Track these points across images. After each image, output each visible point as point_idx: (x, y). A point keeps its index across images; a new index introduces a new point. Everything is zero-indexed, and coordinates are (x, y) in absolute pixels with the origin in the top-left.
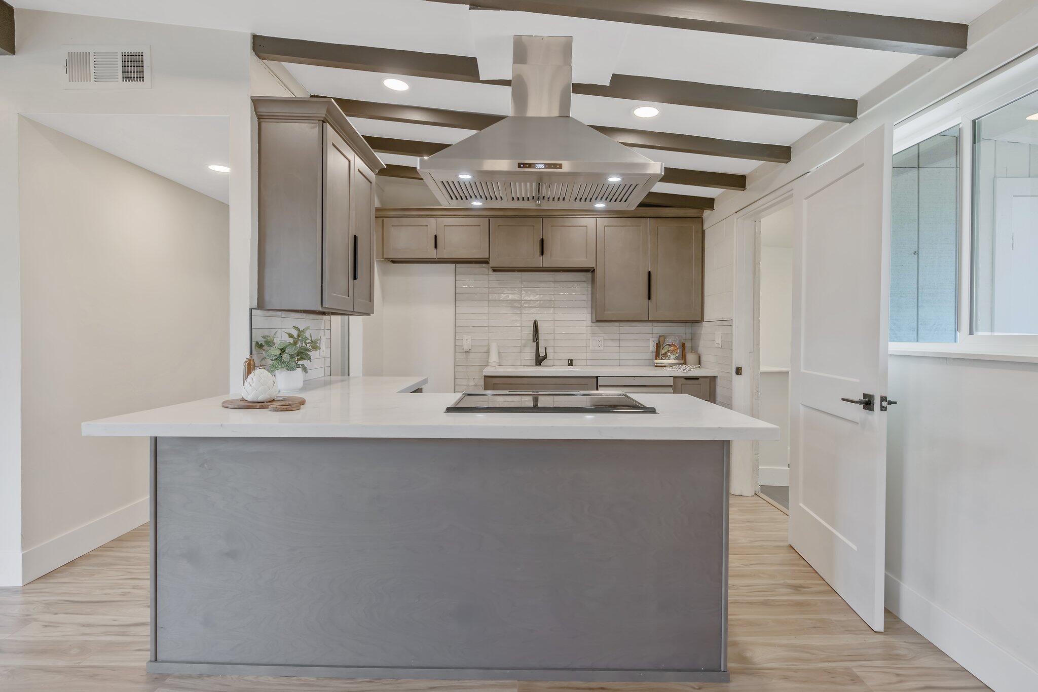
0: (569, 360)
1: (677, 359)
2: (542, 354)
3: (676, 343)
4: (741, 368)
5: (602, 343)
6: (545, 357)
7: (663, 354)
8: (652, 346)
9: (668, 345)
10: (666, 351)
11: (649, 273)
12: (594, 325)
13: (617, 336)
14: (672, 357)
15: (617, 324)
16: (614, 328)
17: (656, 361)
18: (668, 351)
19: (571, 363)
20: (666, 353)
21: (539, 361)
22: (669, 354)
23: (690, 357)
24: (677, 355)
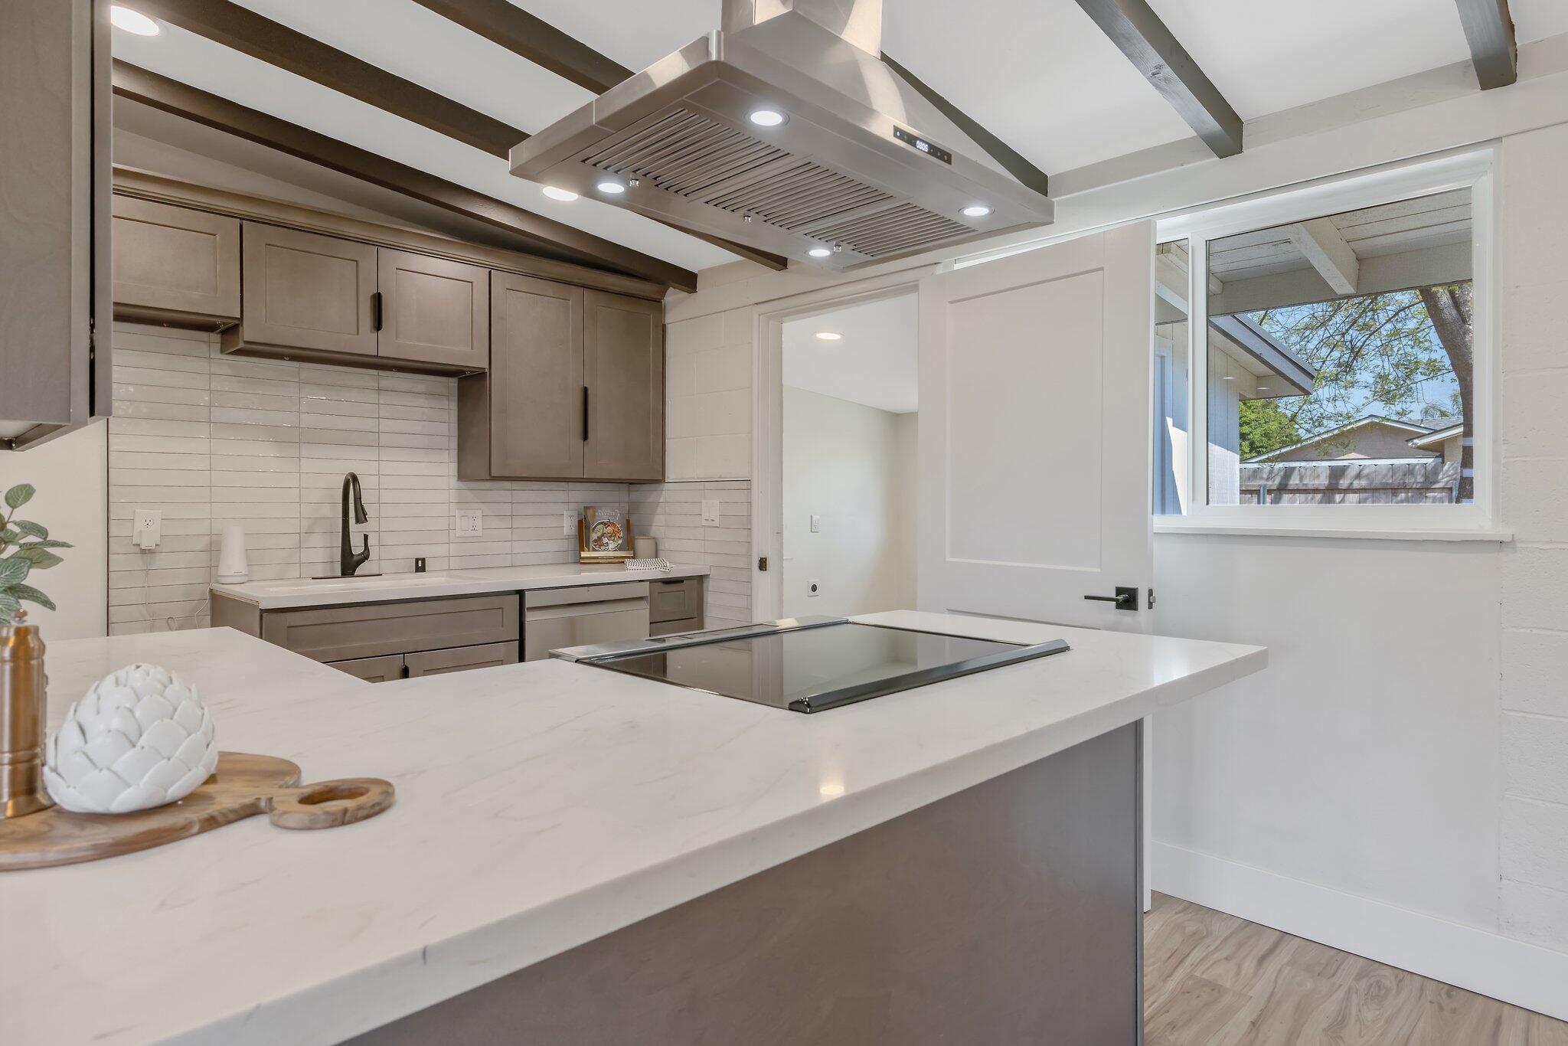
0: (417, 560)
1: (620, 548)
2: (357, 549)
3: (616, 520)
4: (766, 559)
5: (479, 523)
6: (365, 556)
7: (595, 541)
8: (569, 526)
9: (602, 523)
10: (599, 534)
11: (586, 390)
12: (462, 485)
13: (507, 509)
14: (612, 545)
15: (507, 484)
16: (501, 493)
17: (583, 554)
18: (603, 535)
19: (420, 566)
20: (599, 539)
21: (350, 565)
22: (605, 540)
23: (642, 544)
24: (620, 542)
